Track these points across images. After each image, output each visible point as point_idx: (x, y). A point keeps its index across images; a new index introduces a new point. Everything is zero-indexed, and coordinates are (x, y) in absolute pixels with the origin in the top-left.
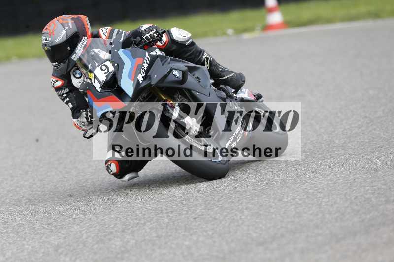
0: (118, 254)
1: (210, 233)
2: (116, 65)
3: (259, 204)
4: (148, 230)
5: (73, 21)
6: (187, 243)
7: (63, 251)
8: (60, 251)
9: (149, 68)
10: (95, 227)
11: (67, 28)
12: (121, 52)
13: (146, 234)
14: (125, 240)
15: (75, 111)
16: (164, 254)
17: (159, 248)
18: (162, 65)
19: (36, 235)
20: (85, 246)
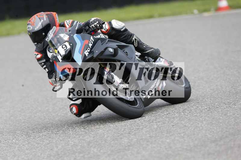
0: (126, 147)
1: (182, 135)
2: (71, 45)
3: (212, 117)
4: (144, 133)
5: (47, 16)
6: (168, 141)
7: (93, 145)
8: (91, 145)
9: (93, 47)
10: (112, 131)
11: (42, 21)
12: (75, 36)
13: (143, 135)
14: (130, 139)
15: (50, 74)
16: (154, 147)
17: (151, 143)
18: (102, 45)
19: (76, 135)
20: (106, 142)
